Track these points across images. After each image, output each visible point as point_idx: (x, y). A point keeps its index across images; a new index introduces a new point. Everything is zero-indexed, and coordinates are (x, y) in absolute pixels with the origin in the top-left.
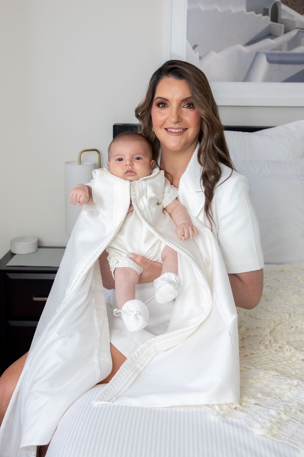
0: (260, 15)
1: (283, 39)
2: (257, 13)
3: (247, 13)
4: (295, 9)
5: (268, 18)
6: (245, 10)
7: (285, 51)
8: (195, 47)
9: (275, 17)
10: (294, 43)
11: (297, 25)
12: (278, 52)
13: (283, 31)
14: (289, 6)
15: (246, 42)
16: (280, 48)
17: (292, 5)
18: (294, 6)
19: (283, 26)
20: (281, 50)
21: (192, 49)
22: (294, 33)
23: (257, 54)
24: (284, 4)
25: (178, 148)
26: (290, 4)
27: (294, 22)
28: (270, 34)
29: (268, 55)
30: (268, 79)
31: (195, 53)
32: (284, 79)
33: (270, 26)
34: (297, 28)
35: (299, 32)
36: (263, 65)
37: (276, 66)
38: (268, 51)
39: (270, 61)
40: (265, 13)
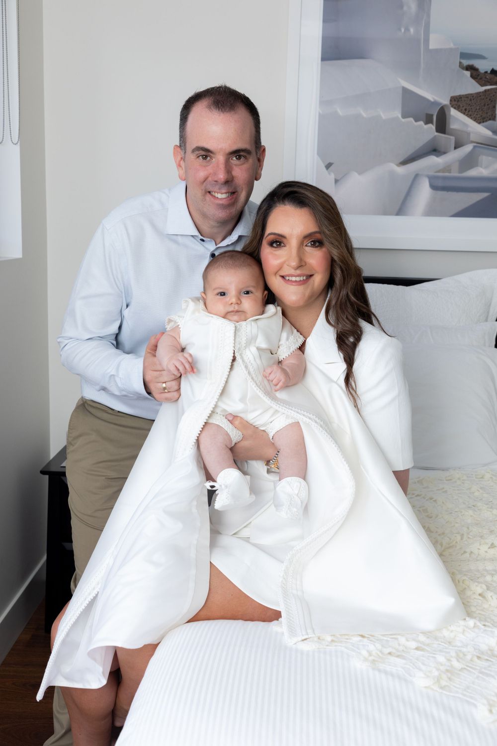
0: (421, 123)
1: (454, 156)
2: (416, 121)
3: (403, 120)
4: (469, 116)
5: (432, 127)
6: (400, 116)
7: (455, 174)
8: (328, 166)
9: (442, 125)
10: (469, 162)
11: (473, 137)
12: (447, 174)
13: (453, 146)
14: (461, 111)
15: (402, 158)
16: (447, 169)
17: (466, 110)
18: (469, 111)
19: (453, 138)
20: (449, 171)
21: (325, 169)
22: (468, 148)
23: (417, 176)
24: (455, 108)
25: (301, 303)
26: (464, 109)
27: (468, 134)
28: (434, 150)
29: (431, 179)
30: (432, 211)
31: (329, 174)
32: (453, 213)
33: (434, 139)
34: (472, 142)
35: (475, 147)
36: (424, 193)
37: (443, 194)
38: (432, 173)
39: (434, 187)
40: (428, 120)
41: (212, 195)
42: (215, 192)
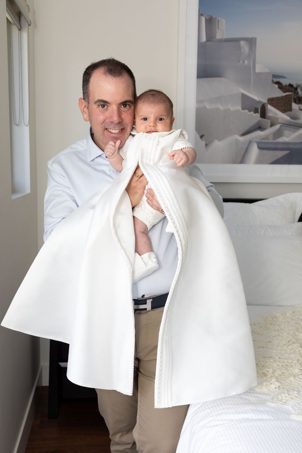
0: (252, 113)
1: (270, 131)
2: (250, 111)
3: (242, 111)
4: (278, 109)
5: (258, 115)
6: (240, 108)
7: (271, 140)
8: (202, 137)
9: (263, 114)
10: (278, 134)
11: (280, 121)
12: (266, 141)
13: (269, 125)
14: (273, 106)
15: (242, 132)
16: (267, 138)
17: (276, 105)
18: (278, 106)
19: (269, 121)
20: (268, 139)
21: (199, 138)
22: (277, 127)
23: (250, 142)
24: (270, 105)
26: (275, 105)
27: (278, 119)
28: (259, 127)
29: (258, 143)
30: (259, 161)
31: (202, 141)
32: (271, 162)
33: (259, 121)
34: (280, 123)
35: (281, 126)
36: (255, 151)
37: (265, 152)
38: (258, 140)
39: (260, 148)
40: (256, 111)
41: (108, 131)
42: (110, 129)
